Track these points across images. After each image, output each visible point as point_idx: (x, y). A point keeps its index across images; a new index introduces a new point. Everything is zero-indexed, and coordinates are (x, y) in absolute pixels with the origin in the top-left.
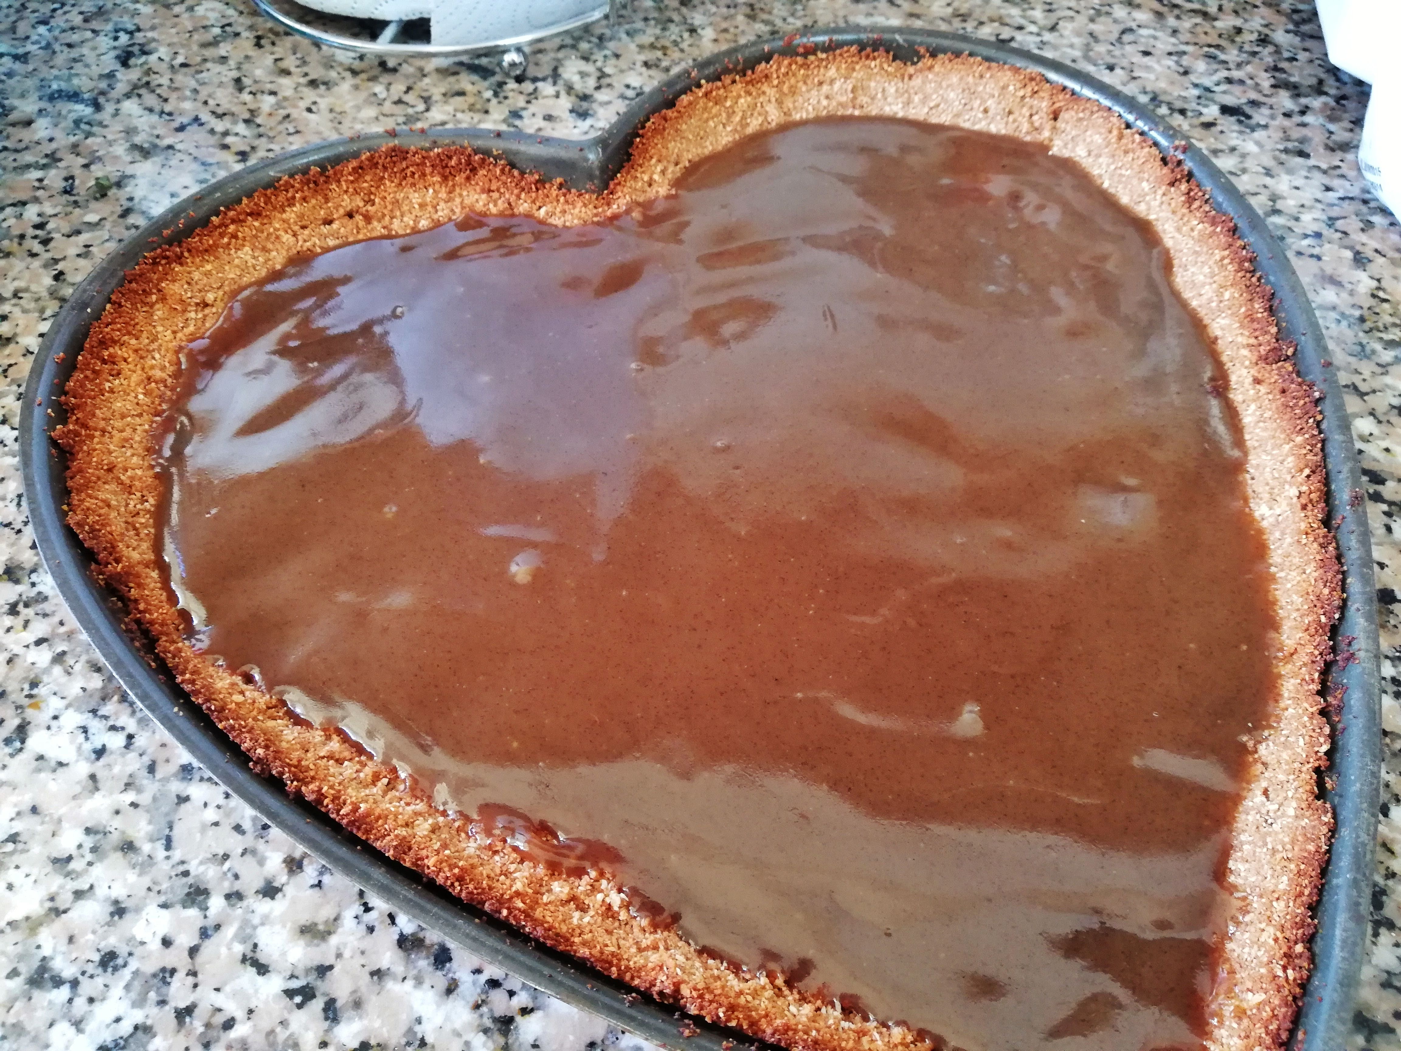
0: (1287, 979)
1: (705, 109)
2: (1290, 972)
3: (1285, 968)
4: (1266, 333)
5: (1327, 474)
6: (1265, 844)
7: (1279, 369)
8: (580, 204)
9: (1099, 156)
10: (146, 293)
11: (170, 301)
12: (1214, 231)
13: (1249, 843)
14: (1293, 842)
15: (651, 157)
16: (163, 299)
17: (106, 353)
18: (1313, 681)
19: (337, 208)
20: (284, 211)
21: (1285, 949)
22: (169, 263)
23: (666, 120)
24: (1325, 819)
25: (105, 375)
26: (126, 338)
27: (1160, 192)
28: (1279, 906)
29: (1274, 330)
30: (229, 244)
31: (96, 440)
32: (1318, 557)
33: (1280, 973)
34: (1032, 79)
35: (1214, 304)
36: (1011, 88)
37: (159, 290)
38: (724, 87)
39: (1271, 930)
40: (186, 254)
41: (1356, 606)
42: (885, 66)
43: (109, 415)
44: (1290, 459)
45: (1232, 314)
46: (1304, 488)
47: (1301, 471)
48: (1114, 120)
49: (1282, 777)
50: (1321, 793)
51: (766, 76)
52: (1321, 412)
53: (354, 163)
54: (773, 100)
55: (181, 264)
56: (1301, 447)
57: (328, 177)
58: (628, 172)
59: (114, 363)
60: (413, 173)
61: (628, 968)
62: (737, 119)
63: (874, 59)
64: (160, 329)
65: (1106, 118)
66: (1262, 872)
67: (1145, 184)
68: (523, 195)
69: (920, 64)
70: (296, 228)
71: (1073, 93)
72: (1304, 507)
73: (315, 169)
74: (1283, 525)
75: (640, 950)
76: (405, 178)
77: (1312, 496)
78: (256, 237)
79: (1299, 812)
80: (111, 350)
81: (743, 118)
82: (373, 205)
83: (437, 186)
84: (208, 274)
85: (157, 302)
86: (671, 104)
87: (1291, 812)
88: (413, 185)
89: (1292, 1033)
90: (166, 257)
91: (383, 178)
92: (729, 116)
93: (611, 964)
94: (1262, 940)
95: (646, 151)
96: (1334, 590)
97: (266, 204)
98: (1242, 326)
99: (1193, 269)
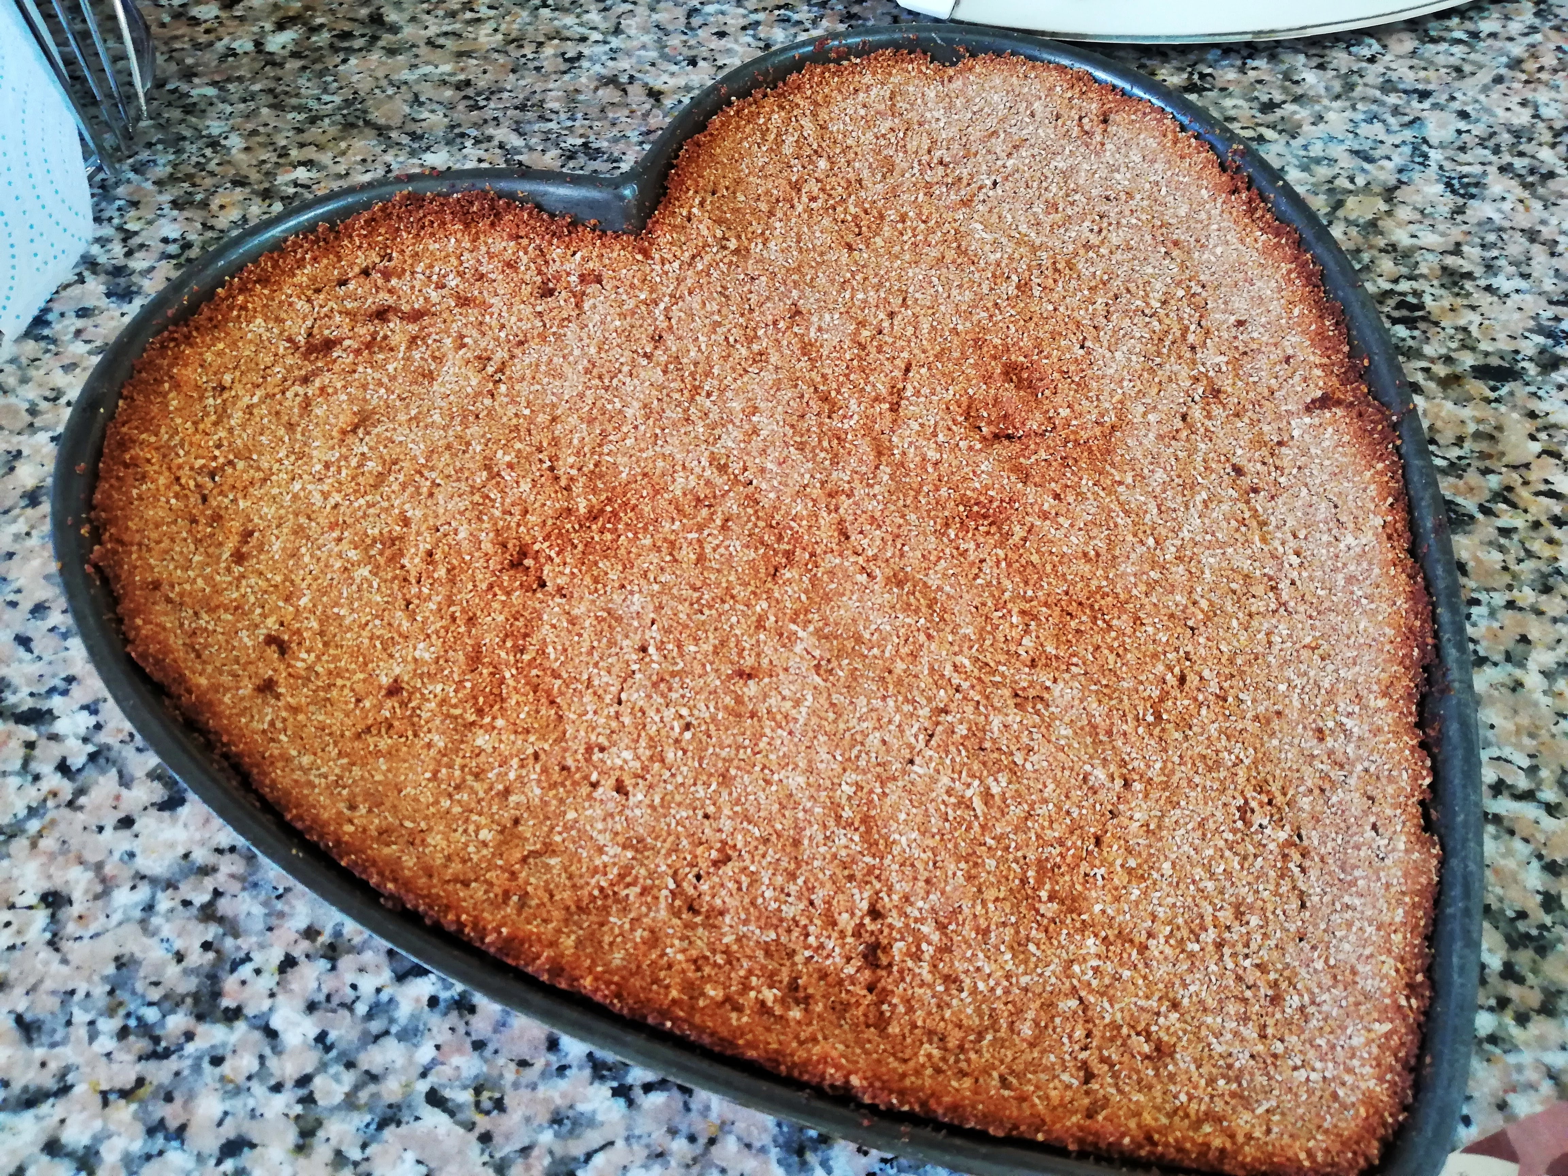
0: (1410, 1007)
1: (738, 128)
2: (1413, 1002)
3: (1408, 998)
4: (1338, 352)
5: (1410, 500)
6: (1379, 879)
7: (1353, 390)
8: (618, 247)
9: (1153, 161)
10: (159, 382)
11: (185, 389)
12: (1279, 242)
13: (1363, 878)
14: (1406, 875)
15: (688, 190)
16: (177, 386)
17: (128, 457)
18: (1411, 714)
19: (351, 265)
20: (294, 275)
21: (1406, 979)
22: (178, 345)
23: (699, 146)
24: (1434, 851)
25: (130, 480)
26: (144, 436)
27: (1220, 200)
28: (1397, 938)
29: (1346, 349)
30: (239, 316)
31: (134, 556)
32: (1408, 589)
33: (1404, 1002)
34: (1080, 79)
35: (1283, 321)
36: (1058, 89)
37: (171, 377)
38: (755, 102)
39: (1391, 961)
40: (195, 334)
41: (1447, 636)
42: (924, 69)
43: (141, 525)
44: (1373, 487)
45: (1303, 332)
46: (1389, 518)
47: (1385, 499)
48: (1168, 122)
49: (1389, 812)
50: (1428, 826)
51: (799, 87)
52: (1399, 437)
53: (366, 215)
54: (808, 112)
55: (191, 345)
56: (1381, 473)
57: (338, 232)
58: (666, 207)
59: (137, 466)
60: (432, 222)
61: (794, 1065)
62: (773, 136)
63: (911, 61)
64: (179, 421)
65: (1159, 121)
66: (1378, 905)
67: (1204, 191)
68: (555, 241)
69: (960, 65)
70: (309, 293)
71: (1123, 92)
72: (1390, 537)
73: (322, 227)
74: (1369, 556)
75: (801, 1043)
76: (423, 228)
77: (1398, 525)
78: (265, 306)
79: (1409, 846)
80: (133, 452)
81: (779, 135)
82: (390, 260)
83: (459, 235)
84: (220, 354)
85: (170, 390)
86: (702, 127)
87: (1402, 846)
88: (433, 235)
89: (1420, 1058)
90: (174, 340)
91: (398, 229)
92: (764, 134)
93: (779, 1064)
94: (1384, 971)
95: (683, 183)
96: (1424, 622)
97: (273, 267)
98: (1312, 345)
99: (1259, 284)
